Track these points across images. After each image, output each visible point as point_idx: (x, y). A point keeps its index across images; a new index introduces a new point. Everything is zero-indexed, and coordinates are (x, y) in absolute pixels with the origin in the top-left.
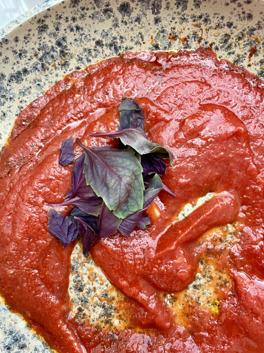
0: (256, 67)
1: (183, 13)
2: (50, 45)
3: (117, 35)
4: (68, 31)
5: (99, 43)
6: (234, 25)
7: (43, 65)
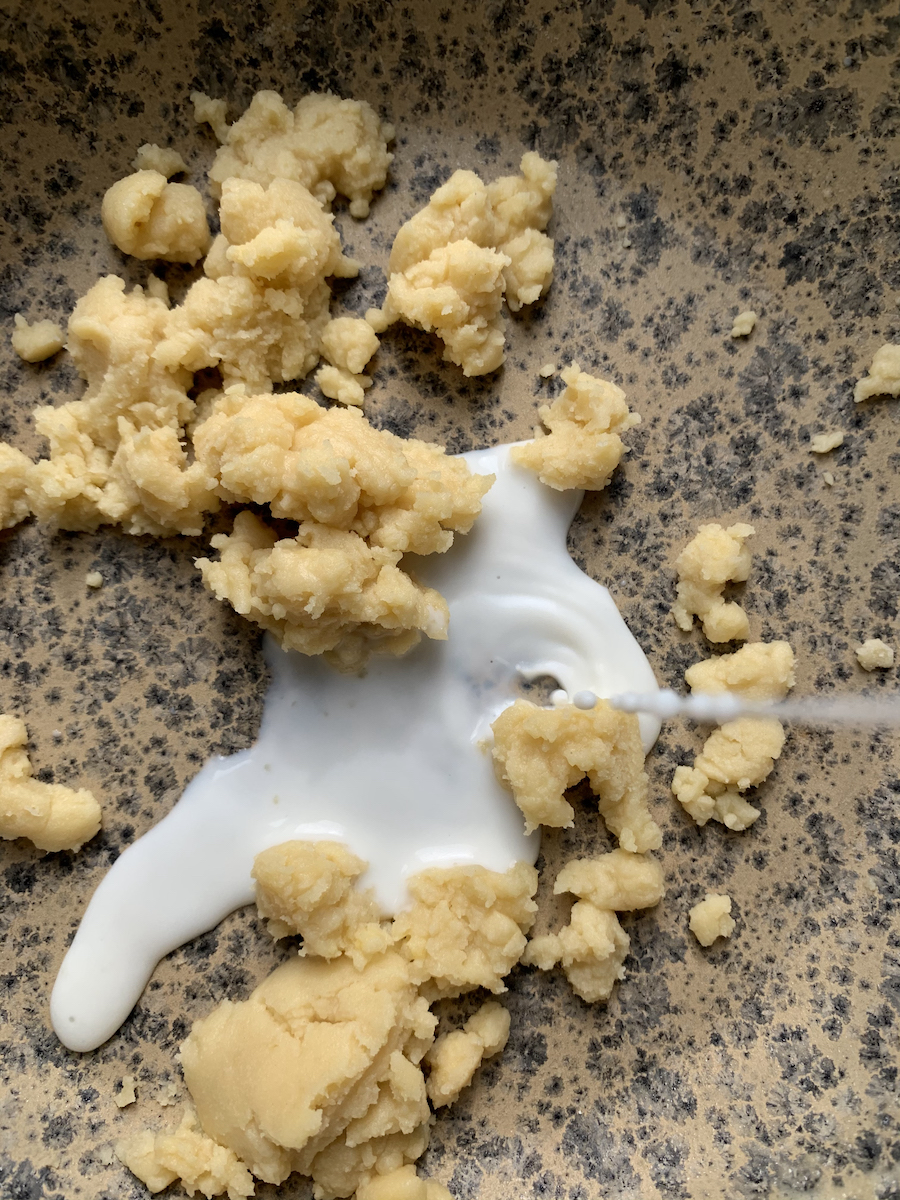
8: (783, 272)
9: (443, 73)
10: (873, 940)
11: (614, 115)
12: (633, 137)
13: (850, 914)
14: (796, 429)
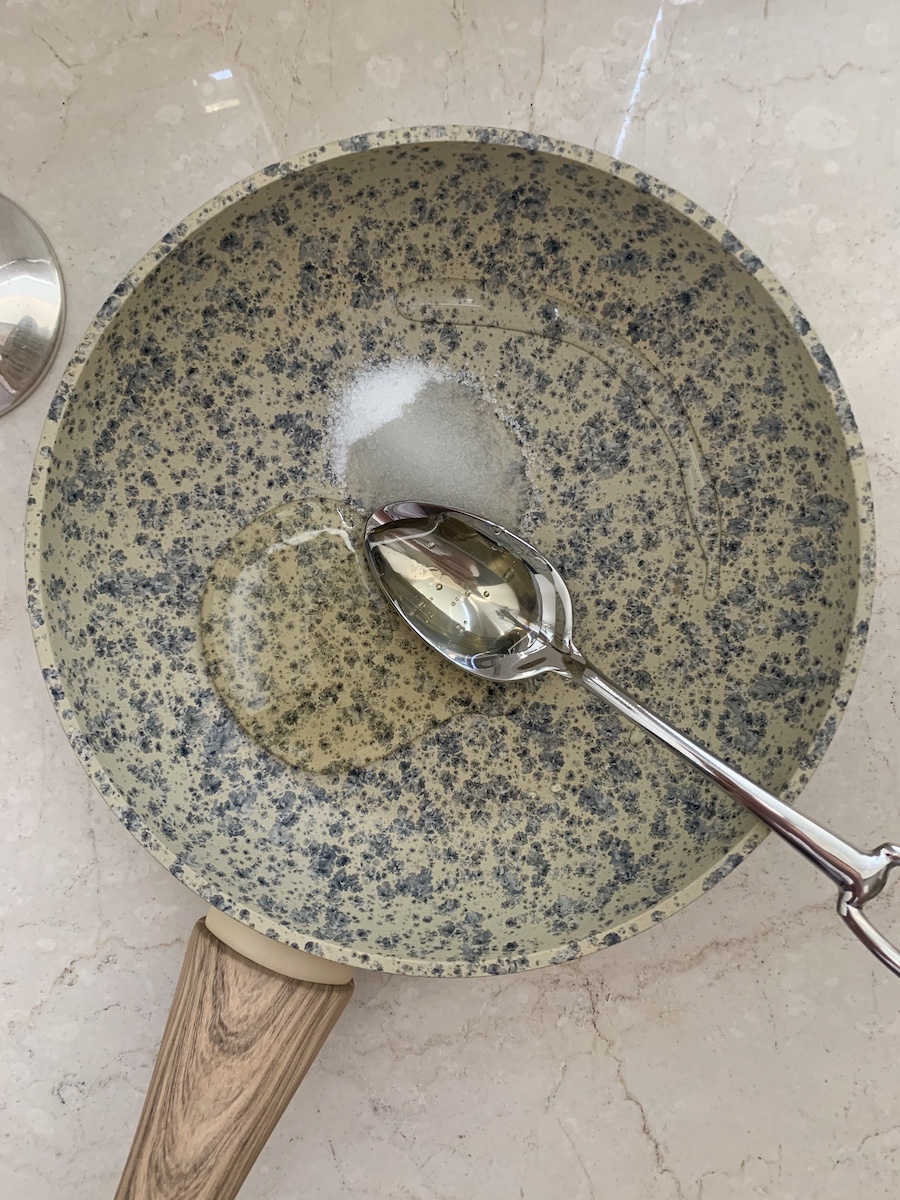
0: (492, 227)
1: (328, 202)
2: (133, 361)
3: (232, 284)
4: (153, 323)
5: (206, 313)
6: (422, 182)
7: (134, 399)
8: (629, 338)
9: (429, 261)
10: (720, 680)
11: (525, 268)
12: (537, 278)
13: (708, 670)
14: (648, 423)
